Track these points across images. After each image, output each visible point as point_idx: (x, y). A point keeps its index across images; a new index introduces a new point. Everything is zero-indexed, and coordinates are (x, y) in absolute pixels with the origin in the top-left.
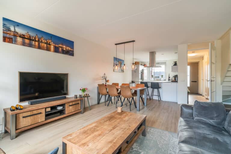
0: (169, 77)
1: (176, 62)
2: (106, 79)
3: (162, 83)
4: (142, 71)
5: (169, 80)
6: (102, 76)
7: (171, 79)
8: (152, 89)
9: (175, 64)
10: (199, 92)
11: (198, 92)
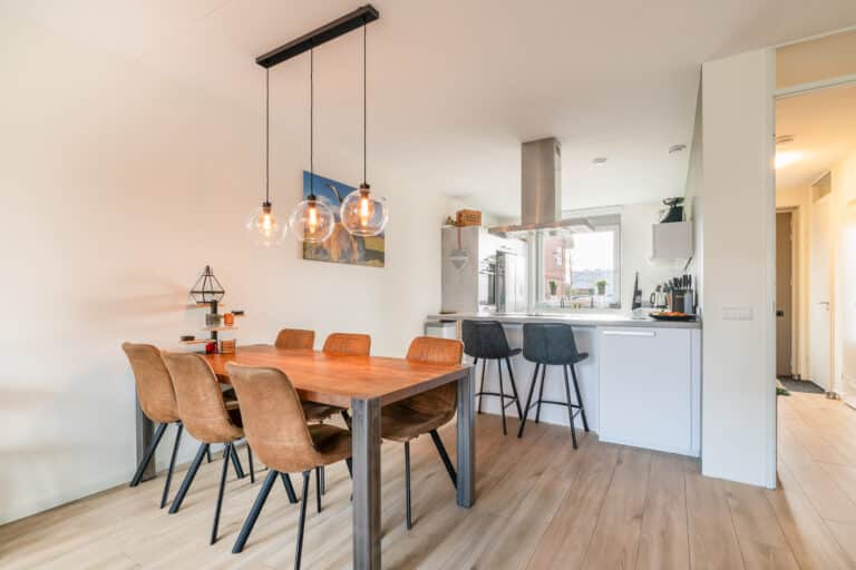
0: (638, 293)
1: (678, 200)
2: (214, 305)
3: (592, 326)
4: (493, 261)
5: (636, 305)
6: (190, 287)
7: (645, 298)
8: (534, 365)
9: (675, 214)
10: (794, 372)
11: (790, 368)
